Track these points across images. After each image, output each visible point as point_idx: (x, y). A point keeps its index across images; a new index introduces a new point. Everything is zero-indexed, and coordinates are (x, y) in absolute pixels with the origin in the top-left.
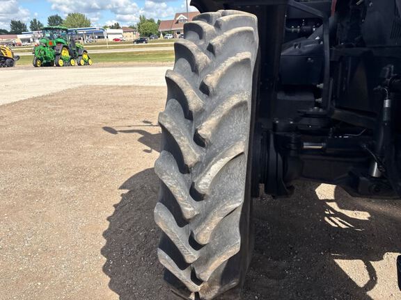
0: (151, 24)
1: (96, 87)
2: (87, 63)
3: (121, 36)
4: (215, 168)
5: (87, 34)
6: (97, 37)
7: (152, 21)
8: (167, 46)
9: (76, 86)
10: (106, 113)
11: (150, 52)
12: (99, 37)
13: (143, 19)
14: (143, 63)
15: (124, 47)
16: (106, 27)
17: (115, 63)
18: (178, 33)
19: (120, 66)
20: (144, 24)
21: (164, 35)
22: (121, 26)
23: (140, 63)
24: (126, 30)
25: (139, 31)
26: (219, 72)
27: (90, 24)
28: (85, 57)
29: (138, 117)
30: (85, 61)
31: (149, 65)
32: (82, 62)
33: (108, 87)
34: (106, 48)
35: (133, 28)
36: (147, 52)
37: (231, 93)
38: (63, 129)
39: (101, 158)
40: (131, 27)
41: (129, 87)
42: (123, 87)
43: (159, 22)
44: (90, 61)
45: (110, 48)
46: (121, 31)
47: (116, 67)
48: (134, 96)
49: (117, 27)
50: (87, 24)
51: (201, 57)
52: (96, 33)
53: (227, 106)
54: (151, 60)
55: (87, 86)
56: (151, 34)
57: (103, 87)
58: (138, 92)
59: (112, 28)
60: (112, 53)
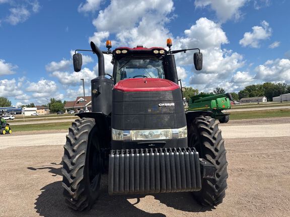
0: (59, 104)
1: (21, 148)
2: (7, 132)
3: (35, 112)
4: (77, 156)
5: (8, 112)
6: (15, 113)
7: (60, 101)
8: (70, 118)
9: (5, 147)
10: (30, 161)
11: (58, 123)
12: (17, 114)
13: (53, 101)
14: (52, 131)
15: (37, 120)
16: (23, 106)
17: (30, 132)
18: (78, 110)
19: (34, 134)
20: (53, 104)
21: (68, 111)
22: (35, 105)
23: (50, 131)
24: (39, 108)
25: (49, 108)
26: (79, 135)
27: (11, 104)
28: (7, 128)
29: (50, 161)
30: (6, 131)
31: (56, 132)
32: (4, 132)
33: (28, 147)
34: (22, 121)
35: (45, 106)
36: (55, 123)
37: (82, 139)
38: (5, 170)
39: (30, 180)
40: (43, 106)
41: (43, 146)
42: (39, 147)
43: (65, 102)
44: (10, 131)
45: (25, 121)
46: (36, 109)
47: (32, 134)
48: (47, 151)
49: (32, 106)
50: (9, 104)
51: (75, 131)
52: (15, 111)
53: (81, 142)
54: (58, 129)
55: (13, 148)
56: (59, 110)
57: (25, 147)
58: (49, 148)
59: (28, 106)
60: (28, 125)
